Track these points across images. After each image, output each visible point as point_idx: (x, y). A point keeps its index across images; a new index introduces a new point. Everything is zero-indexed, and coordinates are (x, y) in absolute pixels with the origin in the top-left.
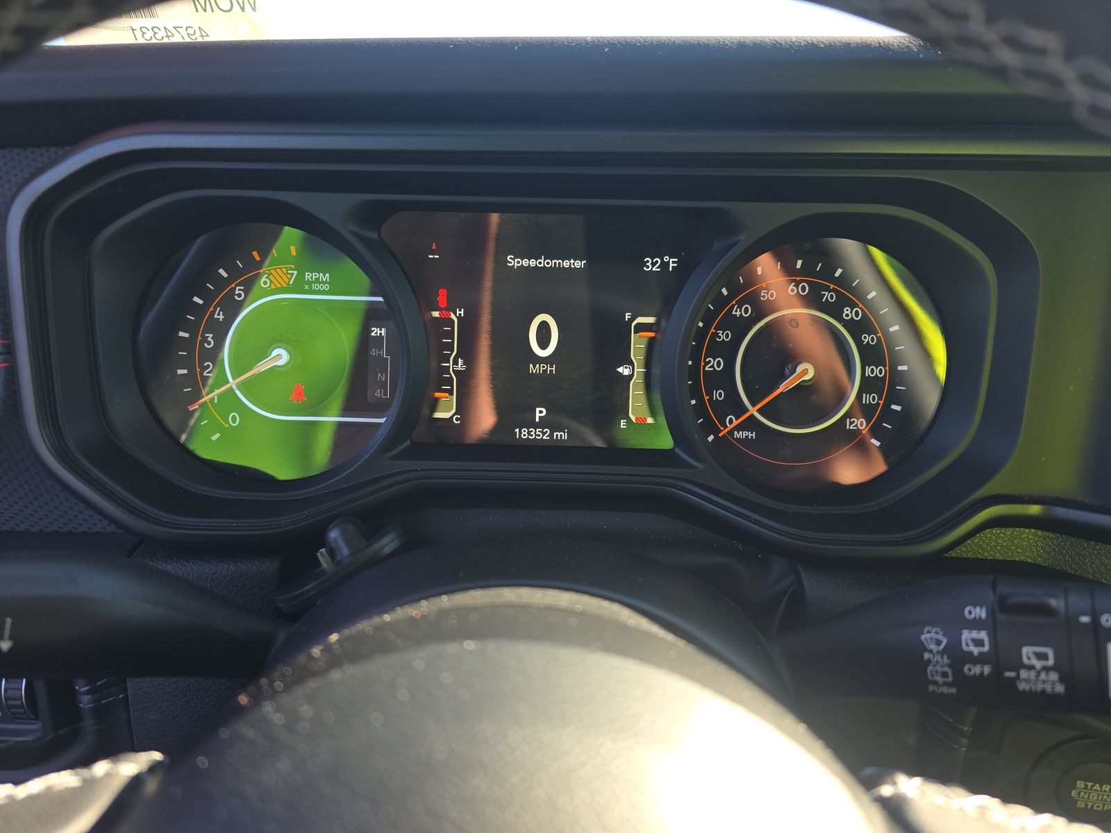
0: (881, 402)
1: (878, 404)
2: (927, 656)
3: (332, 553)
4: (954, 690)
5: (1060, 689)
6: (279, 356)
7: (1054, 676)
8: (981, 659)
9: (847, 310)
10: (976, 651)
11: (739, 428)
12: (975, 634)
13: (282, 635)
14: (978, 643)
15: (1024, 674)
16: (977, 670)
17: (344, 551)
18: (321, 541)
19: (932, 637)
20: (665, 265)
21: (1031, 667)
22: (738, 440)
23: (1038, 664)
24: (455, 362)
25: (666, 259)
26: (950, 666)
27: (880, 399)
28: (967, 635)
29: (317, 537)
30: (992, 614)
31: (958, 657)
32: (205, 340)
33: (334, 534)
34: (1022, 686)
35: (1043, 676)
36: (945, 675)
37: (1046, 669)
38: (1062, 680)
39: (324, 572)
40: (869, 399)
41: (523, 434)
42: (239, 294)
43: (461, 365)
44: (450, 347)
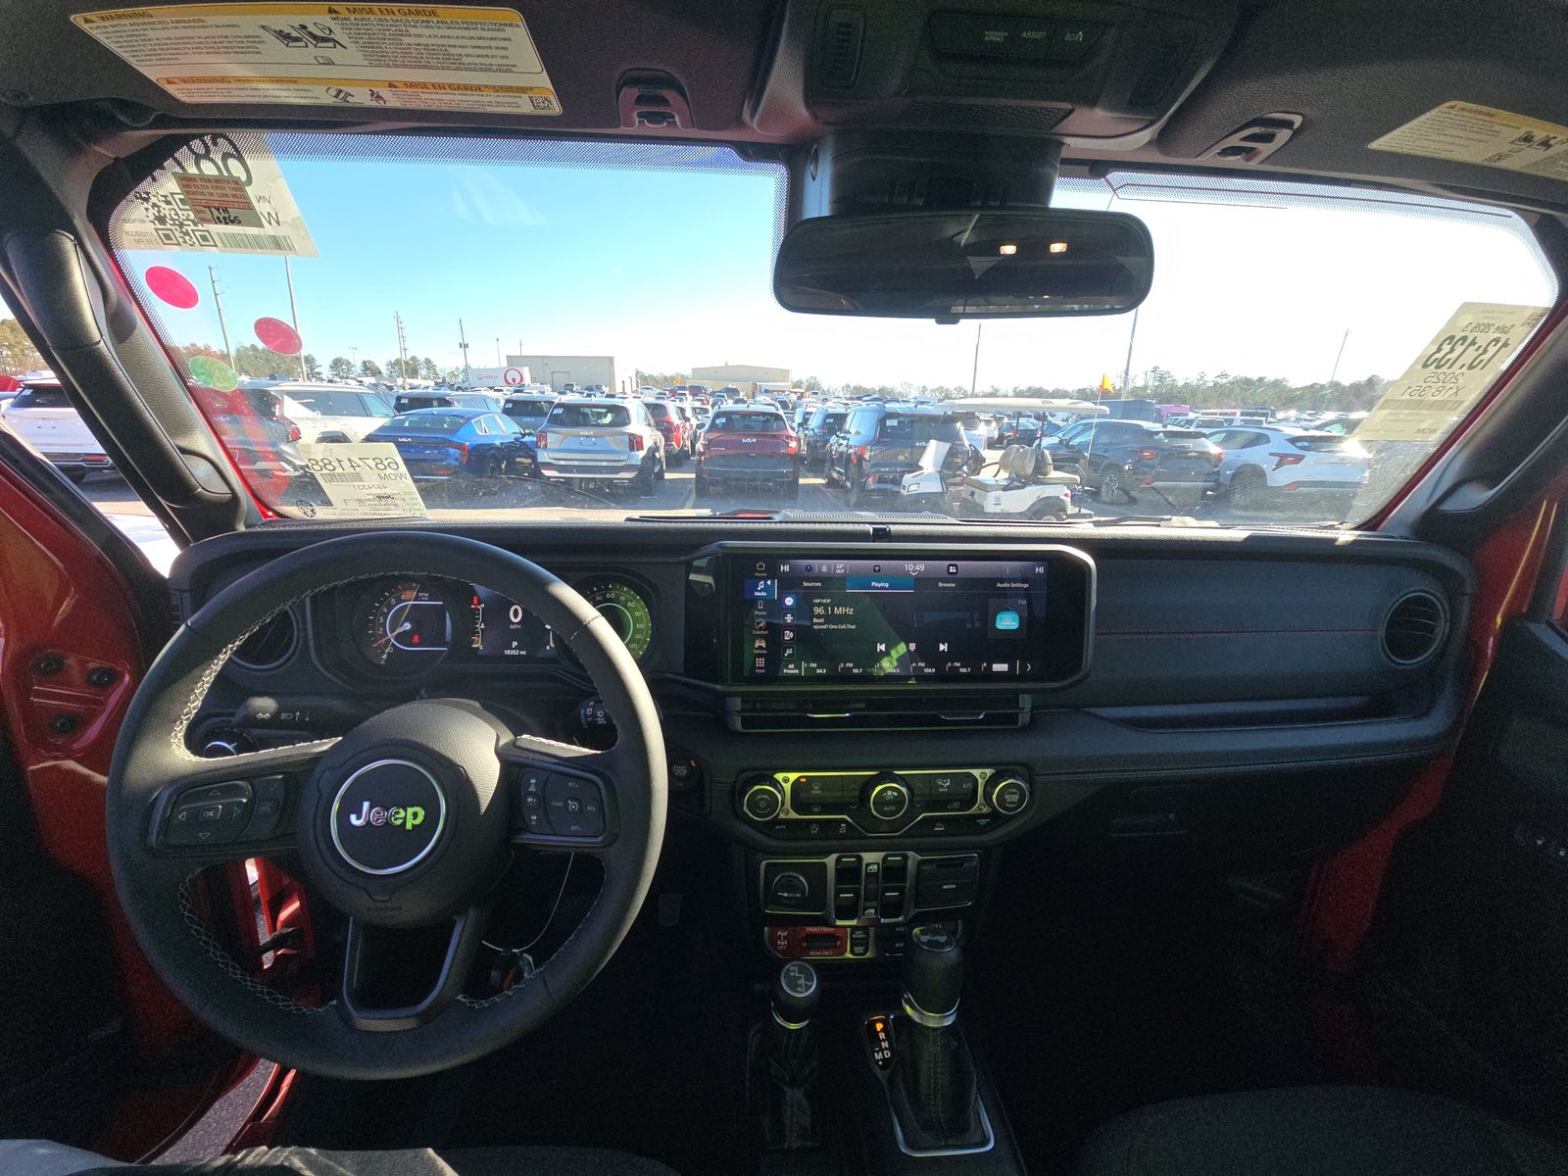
0: (643, 637)
1: (642, 639)
2: (581, 717)
6: (407, 626)
7: (603, 719)
8: (590, 716)
9: (629, 603)
13: (353, 730)
14: (589, 712)
15: (598, 719)
16: (590, 719)
19: (582, 712)
23: (600, 716)
24: (480, 625)
26: (585, 719)
28: (588, 710)
30: (594, 705)
31: (586, 716)
32: (380, 620)
36: (584, 722)
37: (602, 717)
38: (605, 720)
40: (638, 636)
41: (507, 652)
42: (393, 601)
43: (483, 626)
44: (478, 619)
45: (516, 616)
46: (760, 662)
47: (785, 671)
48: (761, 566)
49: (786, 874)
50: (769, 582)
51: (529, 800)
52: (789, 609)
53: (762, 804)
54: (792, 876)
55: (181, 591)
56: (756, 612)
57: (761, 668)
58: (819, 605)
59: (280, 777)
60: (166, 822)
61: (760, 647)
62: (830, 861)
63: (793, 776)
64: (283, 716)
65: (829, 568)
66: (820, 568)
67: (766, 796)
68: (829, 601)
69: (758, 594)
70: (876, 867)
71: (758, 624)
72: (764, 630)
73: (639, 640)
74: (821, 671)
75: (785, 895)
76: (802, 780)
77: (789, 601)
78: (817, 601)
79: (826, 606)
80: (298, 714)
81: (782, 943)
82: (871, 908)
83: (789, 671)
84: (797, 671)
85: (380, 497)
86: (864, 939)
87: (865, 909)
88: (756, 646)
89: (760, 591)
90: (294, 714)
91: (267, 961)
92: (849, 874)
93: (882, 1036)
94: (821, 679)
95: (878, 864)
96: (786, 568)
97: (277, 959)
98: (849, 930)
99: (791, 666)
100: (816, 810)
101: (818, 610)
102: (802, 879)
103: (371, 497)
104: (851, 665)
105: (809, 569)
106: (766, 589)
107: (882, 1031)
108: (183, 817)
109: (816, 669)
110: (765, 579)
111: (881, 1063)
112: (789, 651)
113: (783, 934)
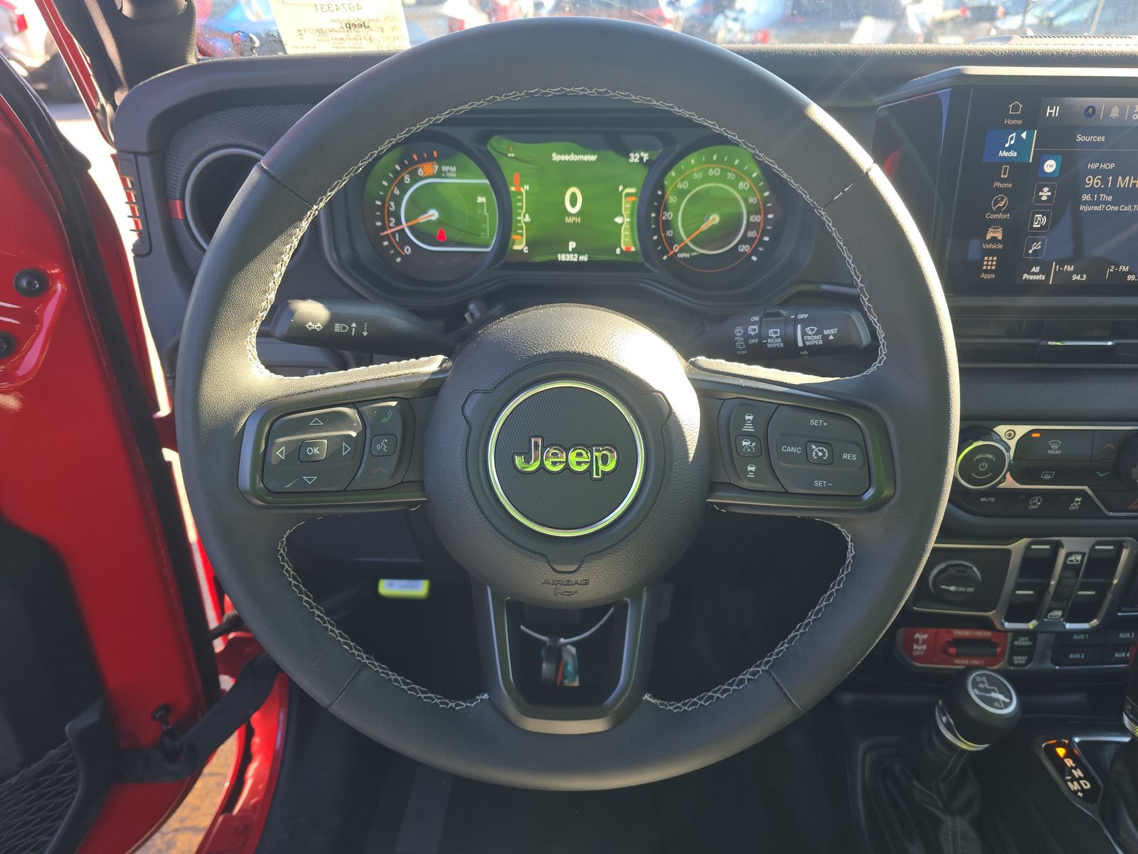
0: (758, 236)
1: (756, 237)
2: (736, 338)
3: (472, 315)
4: (746, 352)
5: (782, 345)
6: (433, 215)
7: (779, 340)
8: (754, 337)
9: (741, 184)
10: (753, 333)
11: (681, 251)
12: (753, 327)
13: (458, 347)
14: (754, 330)
15: (769, 341)
16: (753, 341)
17: (477, 314)
18: (465, 309)
19: (738, 331)
20: (641, 159)
21: (772, 337)
22: (681, 259)
23: (774, 336)
24: (524, 216)
25: (642, 154)
26: (744, 341)
27: (758, 234)
28: (750, 328)
29: (463, 308)
30: (761, 320)
31: (746, 337)
32: (390, 206)
33: (472, 306)
34: (769, 346)
35: (776, 341)
36: (742, 345)
37: (777, 337)
38: (782, 341)
39: (468, 324)
40: (751, 234)
41: (562, 257)
42: (407, 179)
43: (527, 219)
44: (521, 208)
45: (573, 203)
46: (990, 263)
47: (1025, 276)
48: (1016, 108)
49: (953, 562)
50: (1024, 135)
51: (744, 443)
52: (1048, 180)
53: (984, 466)
54: (963, 566)
55: (136, 154)
56: (997, 184)
57: (990, 272)
58: (1095, 173)
59: (394, 404)
60: (262, 462)
61: (994, 240)
62: (1017, 547)
63: (1021, 430)
64: (338, 328)
65: (1122, 111)
66: (1108, 112)
67: (990, 456)
68: (1112, 166)
69: (1005, 154)
70: (1079, 558)
71: (997, 202)
72: (1005, 213)
73: (752, 240)
74: (1079, 277)
75: (953, 588)
76: (1034, 435)
77: (1050, 166)
78: (1094, 166)
79: (1104, 174)
80: (354, 325)
81: (919, 648)
82: (1058, 609)
83: (1031, 277)
84: (1044, 277)
85: (349, 26)
86: (1029, 646)
87: (1051, 609)
88: (988, 237)
89: (1008, 150)
90: (349, 325)
91: (219, 645)
92: (1037, 566)
93: (1069, 762)
94: (1079, 289)
95: (1083, 554)
96: (1053, 111)
97: (230, 645)
98: (1010, 635)
99: (1036, 269)
100: (1047, 477)
101: (1093, 182)
102: (975, 569)
103: (337, 26)
104: (1125, 269)
105: (1091, 112)
106: (1020, 146)
107: (1066, 756)
108: (281, 453)
109: (1072, 273)
110: (1019, 129)
111: (1080, 794)
112: (1036, 246)
113: (921, 636)
